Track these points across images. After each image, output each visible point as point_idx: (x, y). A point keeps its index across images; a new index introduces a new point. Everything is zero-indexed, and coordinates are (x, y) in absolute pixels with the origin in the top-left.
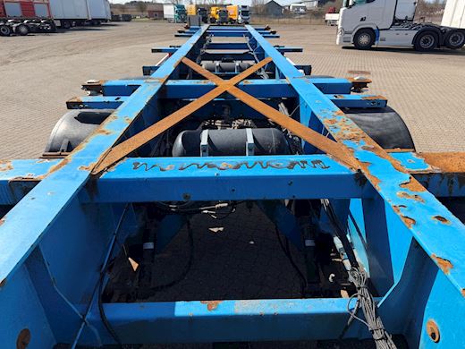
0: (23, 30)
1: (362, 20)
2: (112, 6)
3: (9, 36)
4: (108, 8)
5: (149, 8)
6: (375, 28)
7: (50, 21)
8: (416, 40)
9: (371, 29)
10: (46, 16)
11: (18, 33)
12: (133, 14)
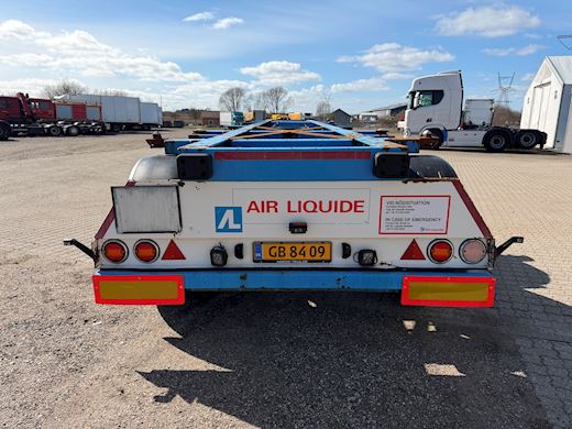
0: (74, 131)
1: (428, 121)
2: (164, 114)
3: (58, 136)
4: (161, 115)
5: (203, 115)
6: (442, 129)
7: (101, 124)
8: (486, 140)
9: (438, 130)
10: (97, 119)
11: (68, 134)
12: (186, 121)
